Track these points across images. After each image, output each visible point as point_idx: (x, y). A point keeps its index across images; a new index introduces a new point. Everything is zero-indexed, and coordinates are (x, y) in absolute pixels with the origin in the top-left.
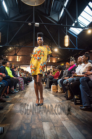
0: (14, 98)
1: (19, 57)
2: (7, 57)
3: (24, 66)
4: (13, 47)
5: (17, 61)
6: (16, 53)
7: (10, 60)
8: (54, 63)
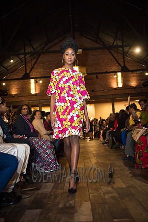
0: (38, 194)
1: (36, 82)
2: (4, 84)
4: (18, 55)
5: (33, 92)
6: (28, 72)
7: (14, 92)
8: (134, 88)
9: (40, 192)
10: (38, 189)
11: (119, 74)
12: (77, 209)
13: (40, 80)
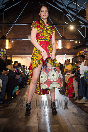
0: (7, 109)
1: (10, 42)
3: (18, 57)
5: (7, 47)
8: (69, 50)
9: (8, 108)
10: (7, 106)
11: (60, 41)
12: (29, 119)
13: (12, 41)
